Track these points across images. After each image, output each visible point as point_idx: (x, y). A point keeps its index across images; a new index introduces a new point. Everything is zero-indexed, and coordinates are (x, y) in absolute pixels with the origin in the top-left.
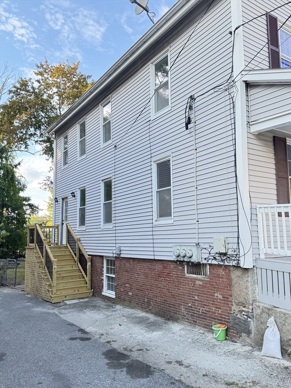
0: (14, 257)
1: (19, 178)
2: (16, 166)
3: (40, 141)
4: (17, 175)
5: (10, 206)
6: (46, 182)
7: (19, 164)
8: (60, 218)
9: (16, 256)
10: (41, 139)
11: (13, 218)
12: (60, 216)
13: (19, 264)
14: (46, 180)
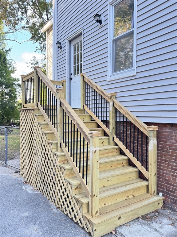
0: (8, 124)
1: (10, 61)
2: (7, 51)
3: (27, 27)
4: (8, 58)
5: (4, 84)
6: (33, 62)
7: (10, 50)
8: (67, 71)
9: (9, 124)
10: (27, 26)
11: (6, 94)
12: (67, 68)
13: (12, 131)
14: (32, 60)
